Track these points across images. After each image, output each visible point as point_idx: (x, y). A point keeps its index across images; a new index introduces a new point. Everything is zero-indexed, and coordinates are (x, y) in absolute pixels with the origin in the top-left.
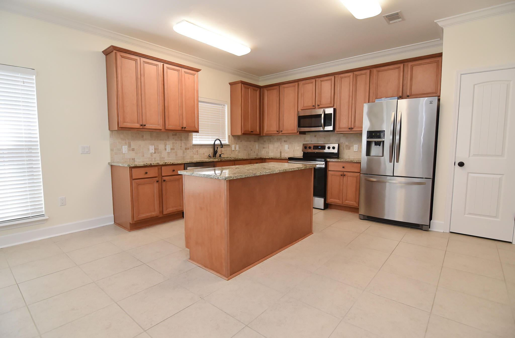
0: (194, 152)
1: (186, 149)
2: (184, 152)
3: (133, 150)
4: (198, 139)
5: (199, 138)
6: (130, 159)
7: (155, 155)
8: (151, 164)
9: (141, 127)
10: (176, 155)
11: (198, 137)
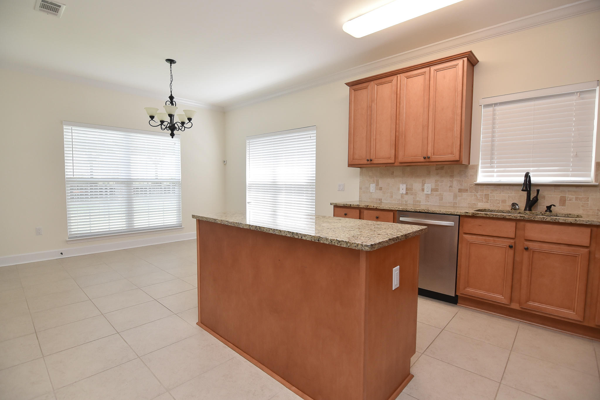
0: (479, 197)
1: (460, 190)
2: (455, 196)
3: (381, 189)
4: (495, 174)
5: (497, 172)
6: (376, 199)
7: (406, 197)
8: (351, 205)
9: (369, 162)
10: (441, 199)
11: (496, 170)
